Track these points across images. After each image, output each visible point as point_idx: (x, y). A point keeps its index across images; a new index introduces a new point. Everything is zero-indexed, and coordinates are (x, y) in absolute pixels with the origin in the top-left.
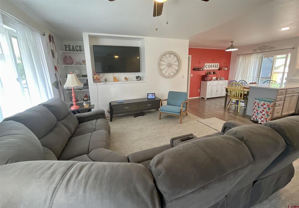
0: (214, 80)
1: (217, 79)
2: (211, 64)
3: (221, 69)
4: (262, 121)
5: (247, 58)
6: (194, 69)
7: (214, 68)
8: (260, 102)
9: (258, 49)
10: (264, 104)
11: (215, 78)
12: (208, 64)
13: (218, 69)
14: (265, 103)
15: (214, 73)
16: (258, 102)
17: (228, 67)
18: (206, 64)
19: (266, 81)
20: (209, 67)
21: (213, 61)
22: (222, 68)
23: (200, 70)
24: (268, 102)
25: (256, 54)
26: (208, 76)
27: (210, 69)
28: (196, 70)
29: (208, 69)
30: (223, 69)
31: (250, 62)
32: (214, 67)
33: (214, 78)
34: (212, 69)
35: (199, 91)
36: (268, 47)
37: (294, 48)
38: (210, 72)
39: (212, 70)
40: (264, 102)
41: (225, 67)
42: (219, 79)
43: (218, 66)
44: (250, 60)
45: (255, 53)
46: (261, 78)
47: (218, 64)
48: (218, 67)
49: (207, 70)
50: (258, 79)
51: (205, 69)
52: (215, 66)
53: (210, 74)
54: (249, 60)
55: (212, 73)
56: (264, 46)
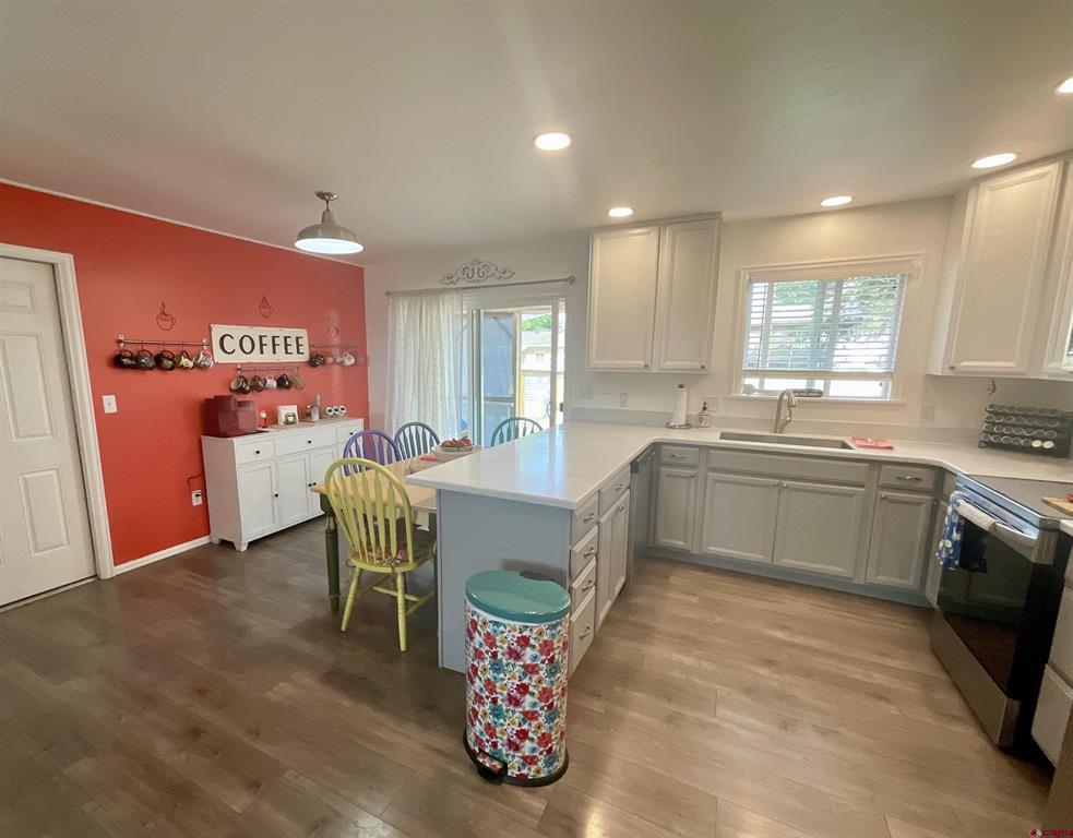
0: (287, 423)
1: (305, 416)
2: (255, 332)
3: (324, 363)
4: (529, 760)
5: (426, 312)
6: (117, 362)
7: (281, 357)
8: (496, 623)
9: (460, 274)
10: (524, 642)
11: (294, 409)
12: (238, 331)
13: (305, 358)
14: (526, 633)
15: (281, 382)
16: (490, 628)
17: (360, 353)
18: (218, 331)
19: (504, 423)
20: (248, 349)
21: (266, 311)
22: (330, 355)
23: (176, 366)
24: (543, 626)
25: (455, 296)
26: (241, 404)
27: (256, 358)
28: (137, 366)
29: (239, 358)
30: (330, 360)
31: (439, 327)
32: (280, 349)
33: (287, 411)
34: (268, 357)
35: (197, 501)
36: (493, 268)
37: (571, 280)
38: (254, 379)
39: (268, 367)
40: (518, 624)
41: (344, 349)
42: (316, 417)
43: (304, 342)
44: (439, 320)
45: (451, 289)
46: (486, 399)
47: (303, 333)
48: (305, 349)
49: (235, 367)
50: (475, 402)
51: (219, 357)
52: (286, 345)
53: (256, 388)
54: (434, 317)
55: (272, 383)
56: (479, 263)
